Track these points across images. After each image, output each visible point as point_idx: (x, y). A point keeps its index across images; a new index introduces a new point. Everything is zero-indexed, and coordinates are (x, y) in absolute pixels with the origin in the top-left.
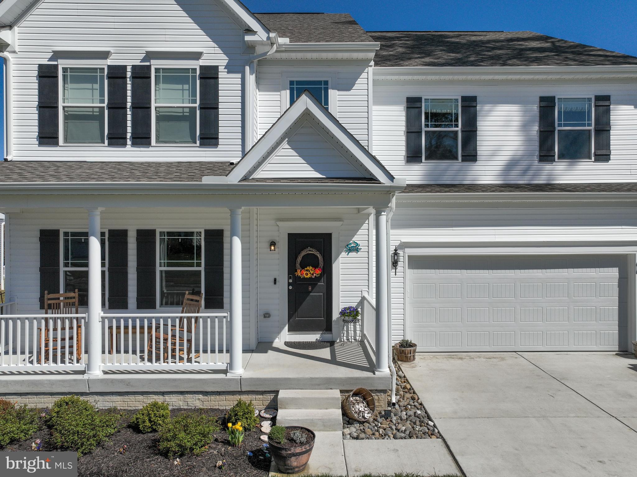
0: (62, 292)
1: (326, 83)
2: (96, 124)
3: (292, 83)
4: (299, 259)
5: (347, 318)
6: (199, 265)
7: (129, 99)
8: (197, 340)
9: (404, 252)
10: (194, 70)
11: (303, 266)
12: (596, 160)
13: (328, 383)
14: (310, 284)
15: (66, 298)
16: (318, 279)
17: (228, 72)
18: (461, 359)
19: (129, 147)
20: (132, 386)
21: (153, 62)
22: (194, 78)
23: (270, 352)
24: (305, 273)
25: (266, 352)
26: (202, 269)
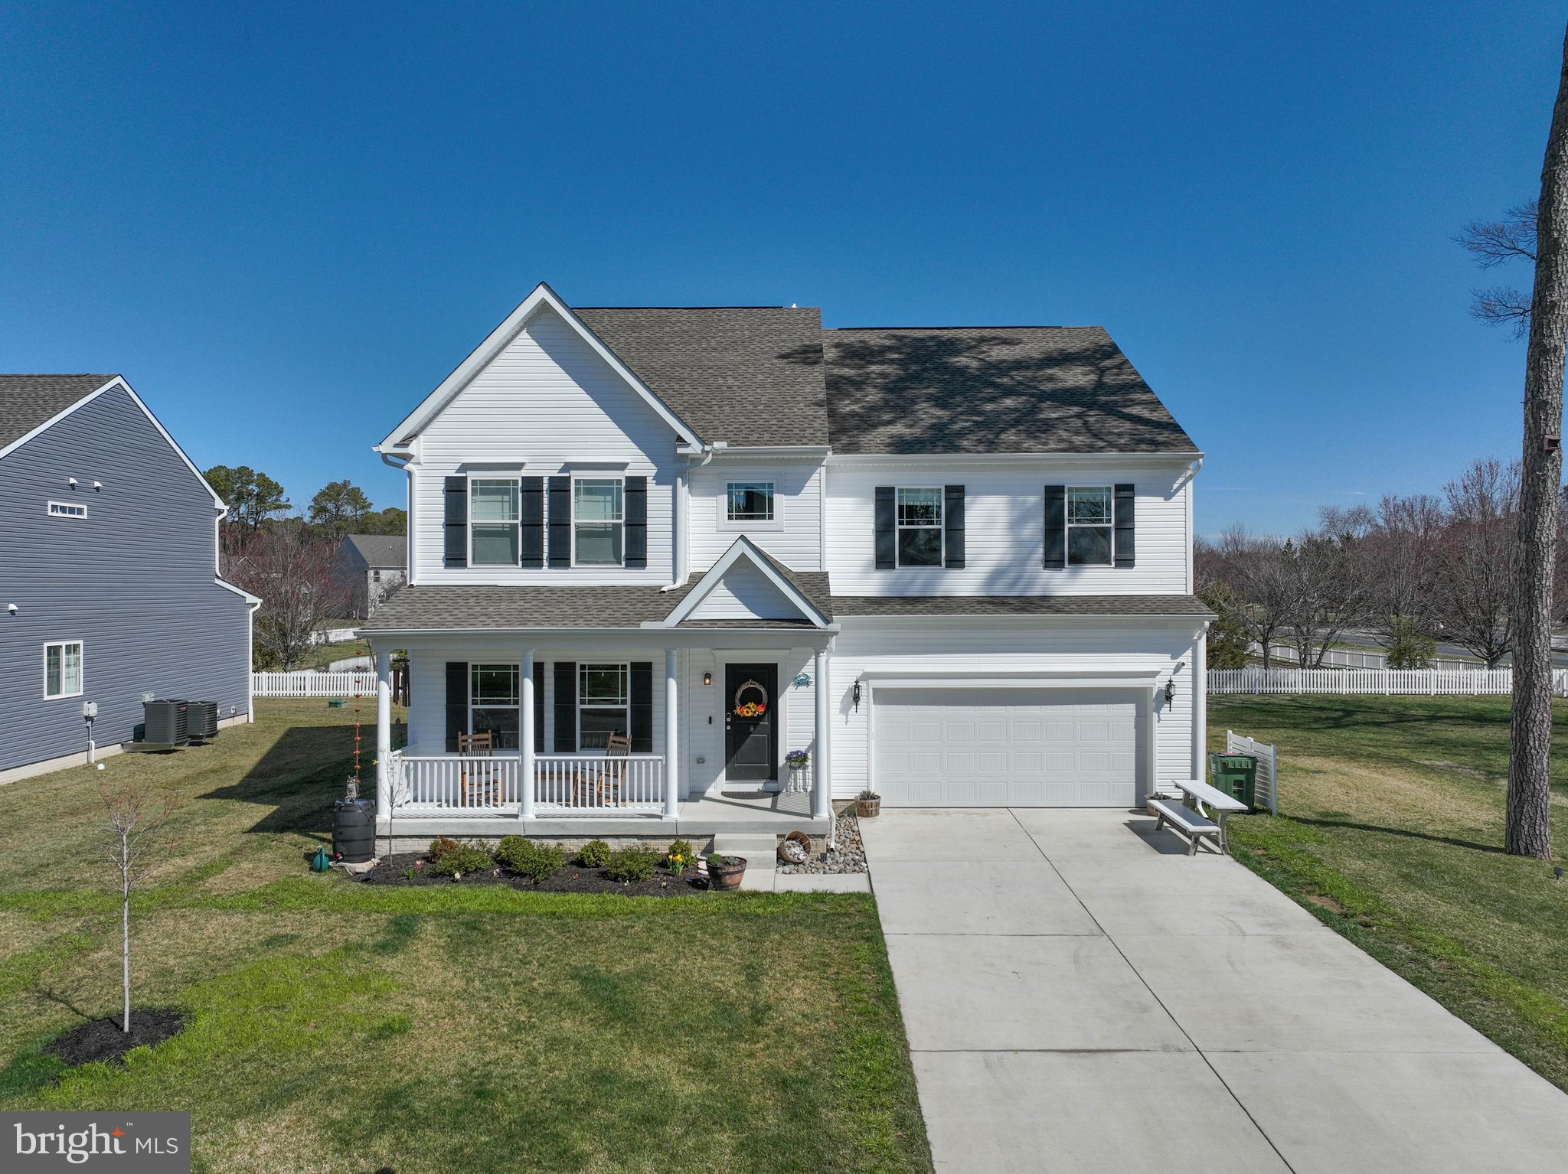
0: (470, 733)
1: (771, 485)
2: (507, 541)
3: (730, 486)
4: (739, 694)
5: (793, 764)
6: (624, 702)
7: (546, 515)
8: (623, 787)
9: (868, 685)
10: (619, 482)
11: (743, 703)
12: (1117, 566)
13: (764, 827)
14: (751, 724)
15: (474, 740)
16: (760, 718)
17: (657, 484)
18: (935, 814)
19: (545, 568)
20: (567, 829)
21: (572, 472)
22: (619, 490)
23: (701, 801)
24: (745, 710)
25: (697, 801)
26: (628, 707)
